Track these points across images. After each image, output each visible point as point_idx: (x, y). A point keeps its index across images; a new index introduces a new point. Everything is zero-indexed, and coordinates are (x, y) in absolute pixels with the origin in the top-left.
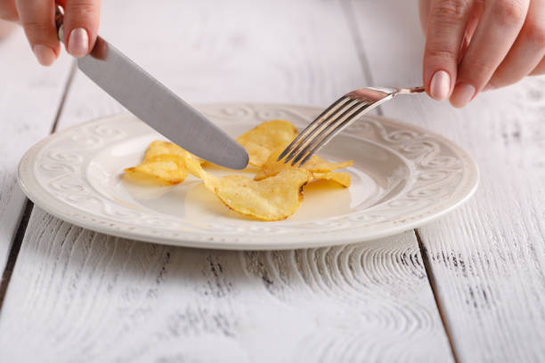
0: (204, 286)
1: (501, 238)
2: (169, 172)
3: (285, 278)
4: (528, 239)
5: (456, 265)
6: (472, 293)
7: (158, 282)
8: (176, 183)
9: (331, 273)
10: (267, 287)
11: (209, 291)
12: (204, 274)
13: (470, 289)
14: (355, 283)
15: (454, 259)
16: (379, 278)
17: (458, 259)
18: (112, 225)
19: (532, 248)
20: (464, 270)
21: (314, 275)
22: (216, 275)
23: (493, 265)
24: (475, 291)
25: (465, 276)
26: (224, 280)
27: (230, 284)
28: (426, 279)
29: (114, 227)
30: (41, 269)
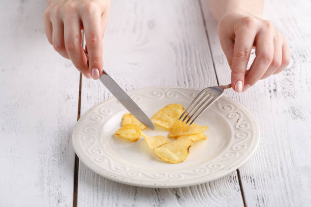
0: (153, 201)
1: (269, 163)
2: (133, 135)
3: (184, 194)
4: (280, 163)
5: (251, 182)
6: (258, 199)
7: (135, 199)
8: (136, 140)
9: (202, 189)
10: (178, 200)
11: (156, 204)
12: (153, 193)
13: (257, 196)
14: (212, 196)
15: (251, 177)
16: (221, 192)
17: (252, 178)
18: (115, 177)
19: (282, 169)
20: (255, 185)
21: (196, 191)
22: (157, 194)
23: (266, 181)
24: (259, 197)
25: (255, 189)
26: (161, 197)
27: (163, 199)
28: (240, 191)
29: (116, 178)
30: (88, 195)
